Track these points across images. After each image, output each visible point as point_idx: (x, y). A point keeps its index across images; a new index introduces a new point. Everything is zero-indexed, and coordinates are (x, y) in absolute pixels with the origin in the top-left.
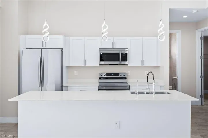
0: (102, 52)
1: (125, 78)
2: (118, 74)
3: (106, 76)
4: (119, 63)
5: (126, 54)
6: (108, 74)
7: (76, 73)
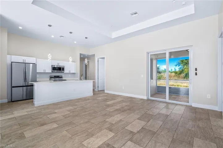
0: (53, 67)
1: (62, 78)
2: (59, 76)
4: (61, 71)
5: (64, 68)
6: (54, 76)
7: (38, 76)
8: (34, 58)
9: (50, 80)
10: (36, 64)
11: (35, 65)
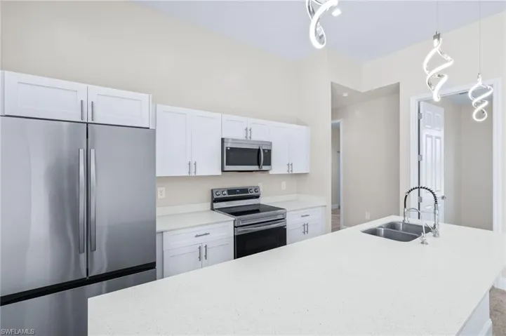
0: (228, 145)
1: (257, 197)
2: (245, 190)
3: (227, 196)
4: (258, 169)
5: (269, 151)
6: (230, 191)
7: (161, 193)
8: (145, 97)
9: (212, 209)
10: (154, 131)
11: (146, 136)
